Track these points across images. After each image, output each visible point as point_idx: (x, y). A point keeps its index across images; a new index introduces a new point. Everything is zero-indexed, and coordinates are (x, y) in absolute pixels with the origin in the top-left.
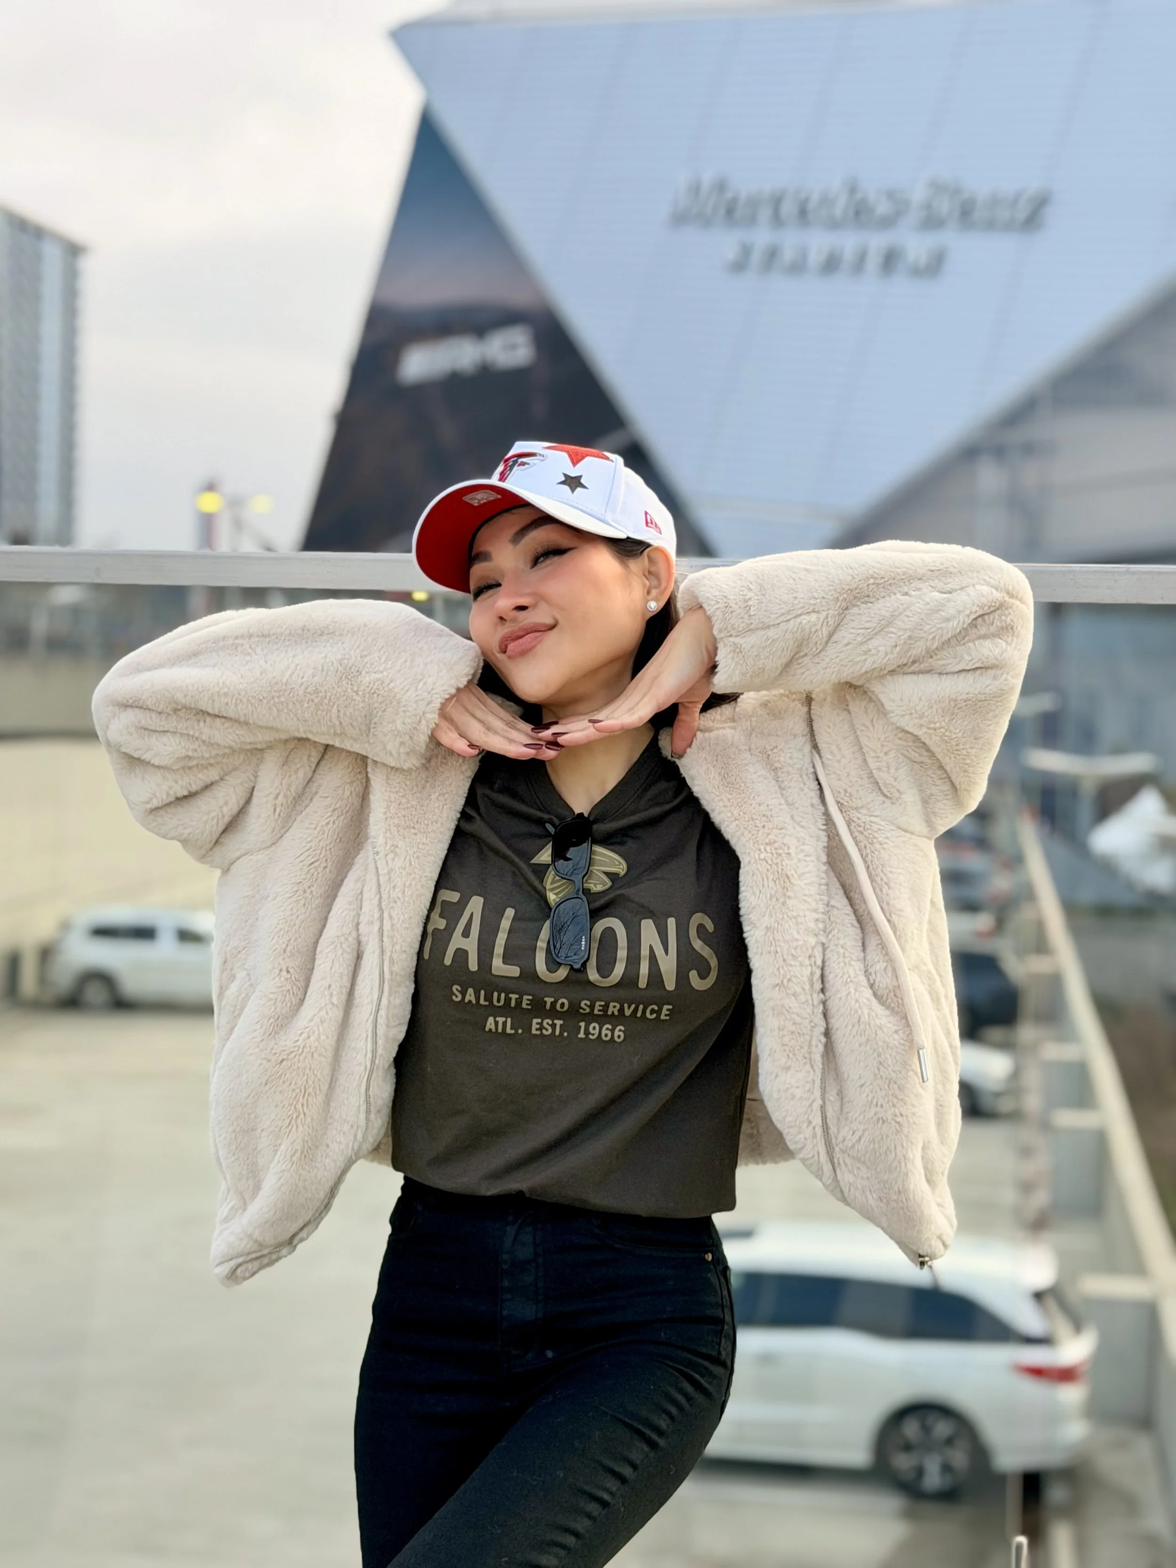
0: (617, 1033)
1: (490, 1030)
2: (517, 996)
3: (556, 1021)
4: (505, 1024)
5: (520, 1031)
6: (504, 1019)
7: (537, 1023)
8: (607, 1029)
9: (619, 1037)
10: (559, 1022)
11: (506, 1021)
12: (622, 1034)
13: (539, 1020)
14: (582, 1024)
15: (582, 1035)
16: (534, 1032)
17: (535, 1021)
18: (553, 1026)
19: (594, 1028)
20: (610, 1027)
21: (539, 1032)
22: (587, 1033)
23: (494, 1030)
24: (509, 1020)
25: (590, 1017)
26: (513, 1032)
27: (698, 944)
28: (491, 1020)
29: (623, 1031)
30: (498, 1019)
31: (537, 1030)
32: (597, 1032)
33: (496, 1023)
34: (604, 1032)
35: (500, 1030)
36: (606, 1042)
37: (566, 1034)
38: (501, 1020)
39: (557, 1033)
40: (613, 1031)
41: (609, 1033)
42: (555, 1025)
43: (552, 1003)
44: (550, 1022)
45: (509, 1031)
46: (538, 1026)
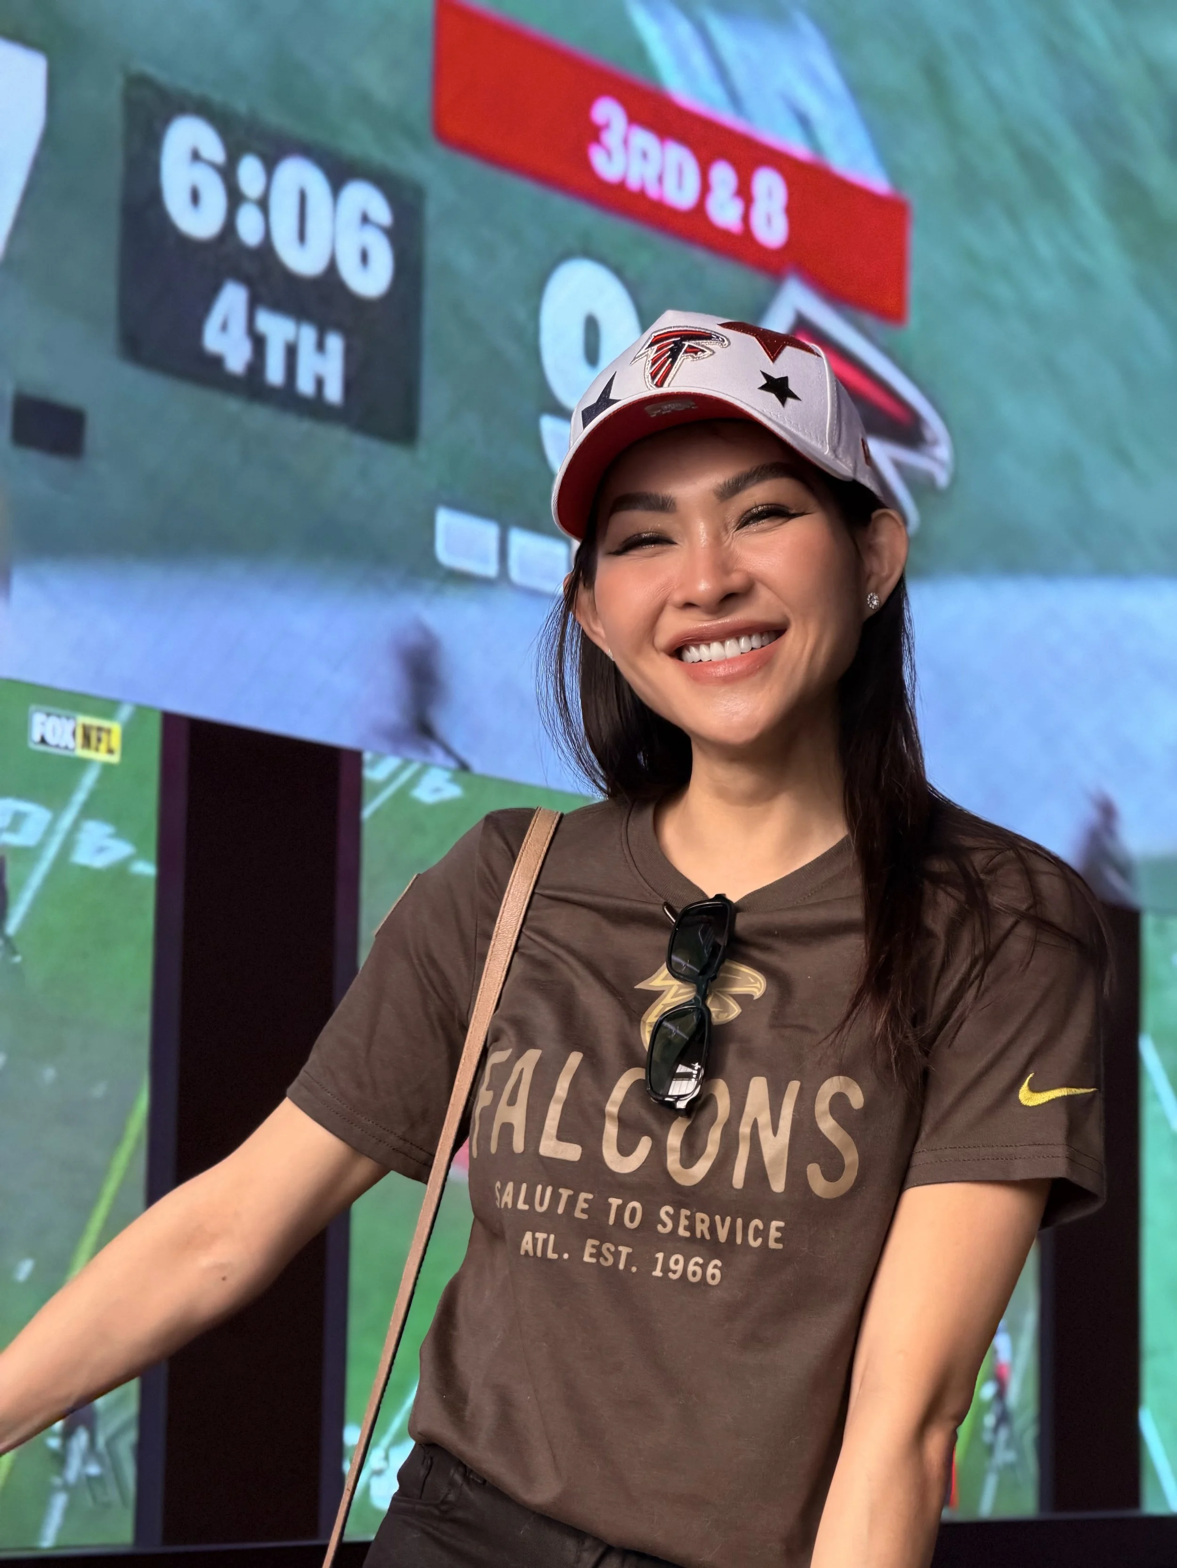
0: (710, 1270)
1: (527, 1252)
2: (571, 1192)
3: (621, 1248)
4: (546, 1242)
5: (566, 1256)
6: (545, 1236)
7: (593, 1246)
8: (696, 1264)
9: (713, 1276)
10: (624, 1250)
11: (548, 1237)
12: (717, 1272)
13: (597, 1243)
14: (660, 1256)
15: (658, 1273)
16: (587, 1259)
17: (590, 1242)
18: (617, 1255)
19: (677, 1262)
20: (701, 1261)
21: (594, 1260)
22: (666, 1269)
23: (531, 1253)
24: (552, 1237)
25: (672, 1242)
26: (555, 1256)
27: (827, 1125)
28: (528, 1236)
29: (720, 1269)
30: (538, 1235)
31: (591, 1255)
32: (680, 1267)
33: (535, 1240)
34: (691, 1268)
35: (539, 1254)
36: (693, 1284)
37: (634, 1269)
38: (541, 1236)
39: (621, 1266)
40: (704, 1267)
41: (699, 1270)
42: (620, 1252)
43: (619, 1207)
44: (613, 1249)
45: (551, 1255)
46: (594, 1251)
